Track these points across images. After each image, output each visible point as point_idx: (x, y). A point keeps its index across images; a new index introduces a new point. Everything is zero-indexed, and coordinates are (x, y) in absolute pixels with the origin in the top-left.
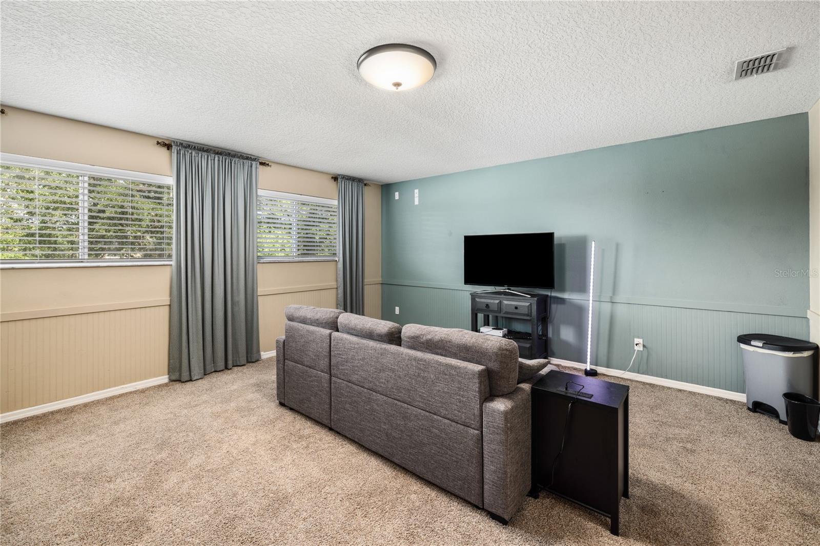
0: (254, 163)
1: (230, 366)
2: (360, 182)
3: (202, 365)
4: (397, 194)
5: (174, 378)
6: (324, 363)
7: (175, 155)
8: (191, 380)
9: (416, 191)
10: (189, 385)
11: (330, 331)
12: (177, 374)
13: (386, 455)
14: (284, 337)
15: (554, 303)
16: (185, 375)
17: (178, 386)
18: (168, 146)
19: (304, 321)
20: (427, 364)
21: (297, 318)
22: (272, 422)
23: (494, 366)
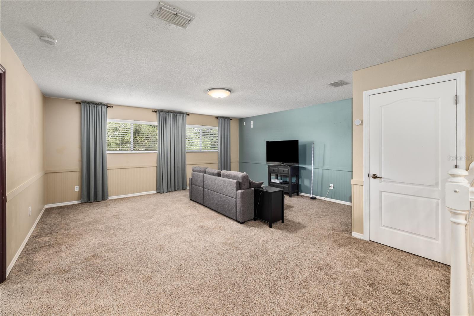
0: (185, 115)
1: (176, 190)
2: (228, 119)
3: (167, 188)
4: (245, 123)
5: (158, 192)
6: (201, 184)
7: (158, 115)
8: (163, 193)
9: (252, 122)
10: (163, 194)
11: (203, 174)
12: (159, 190)
13: (216, 210)
14: (191, 177)
15: (302, 170)
16: (162, 191)
17: (159, 194)
18: (156, 112)
19: (197, 171)
20: (225, 181)
21: (195, 170)
22: (187, 203)
23: (240, 181)
